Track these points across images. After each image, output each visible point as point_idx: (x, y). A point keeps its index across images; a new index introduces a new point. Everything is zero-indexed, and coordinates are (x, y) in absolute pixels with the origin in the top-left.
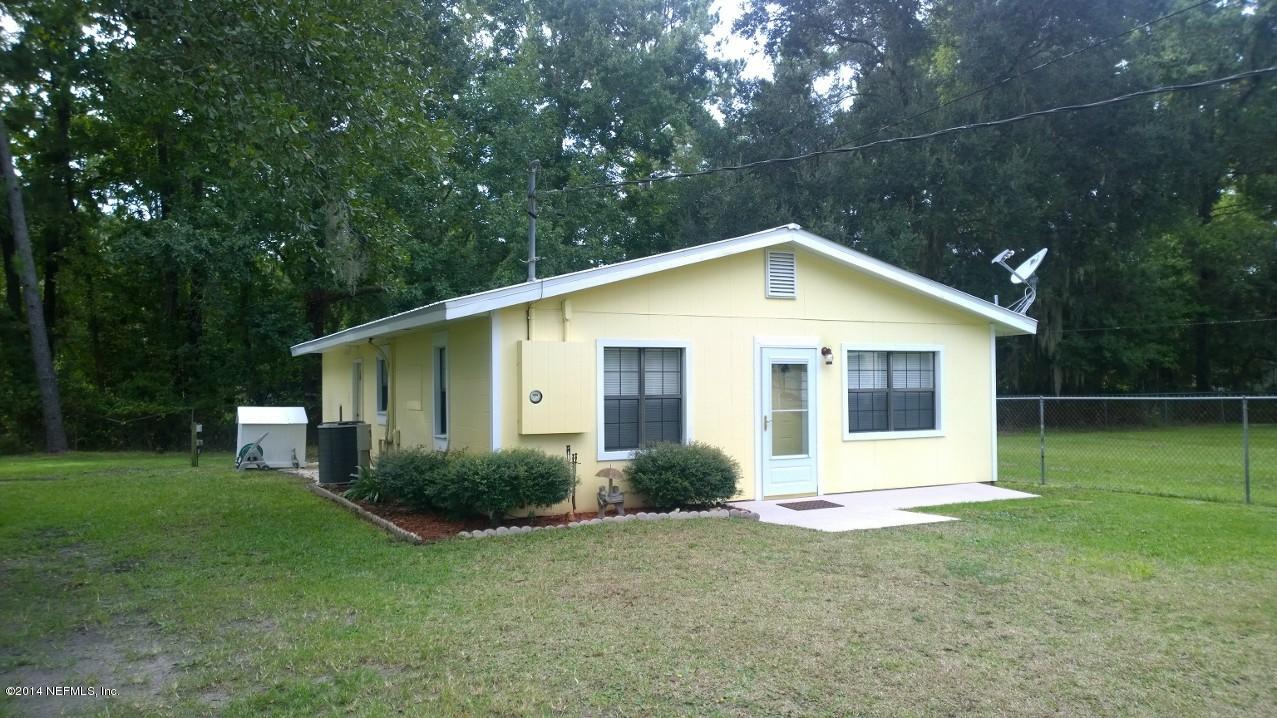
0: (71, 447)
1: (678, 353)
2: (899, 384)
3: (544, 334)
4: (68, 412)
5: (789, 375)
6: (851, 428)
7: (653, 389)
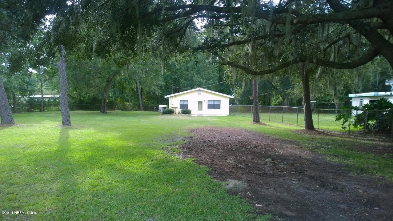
0: (143, 110)
1: (188, 100)
2: (215, 104)
3: (174, 98)
4: (143, 106)
5: (200, 103)
6: (208, 108)
7: (185, 104)
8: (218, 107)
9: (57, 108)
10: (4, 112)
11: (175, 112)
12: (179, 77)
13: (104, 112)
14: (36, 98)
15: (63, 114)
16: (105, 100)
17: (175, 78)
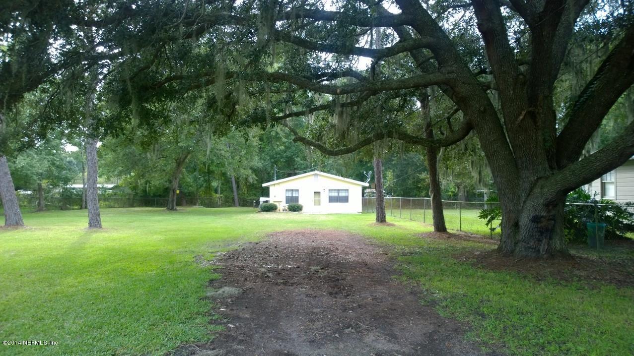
0: (240, 206)
1: (298, 190)
2: (340, 195)
3: (277, 187)
4: (239, 199)
5: (317, 193)
6: (329, 202)
7: (294, 195)
8: (345, 199)
9: (107, 203)
10: (9, 209)
11: (278, 209)
12: (294, 155)
13: (172, 209)
14: (74, 189)
15: (90, 212)
16: (174, 191)
17: (287, 157)
